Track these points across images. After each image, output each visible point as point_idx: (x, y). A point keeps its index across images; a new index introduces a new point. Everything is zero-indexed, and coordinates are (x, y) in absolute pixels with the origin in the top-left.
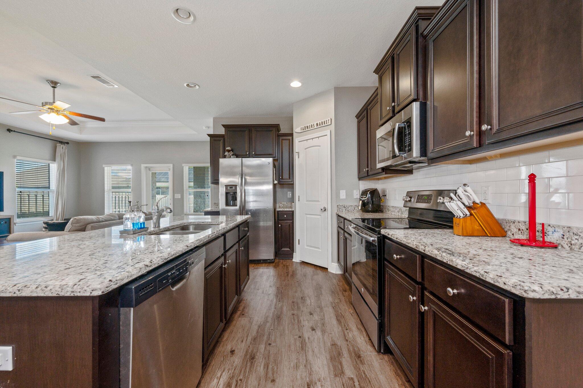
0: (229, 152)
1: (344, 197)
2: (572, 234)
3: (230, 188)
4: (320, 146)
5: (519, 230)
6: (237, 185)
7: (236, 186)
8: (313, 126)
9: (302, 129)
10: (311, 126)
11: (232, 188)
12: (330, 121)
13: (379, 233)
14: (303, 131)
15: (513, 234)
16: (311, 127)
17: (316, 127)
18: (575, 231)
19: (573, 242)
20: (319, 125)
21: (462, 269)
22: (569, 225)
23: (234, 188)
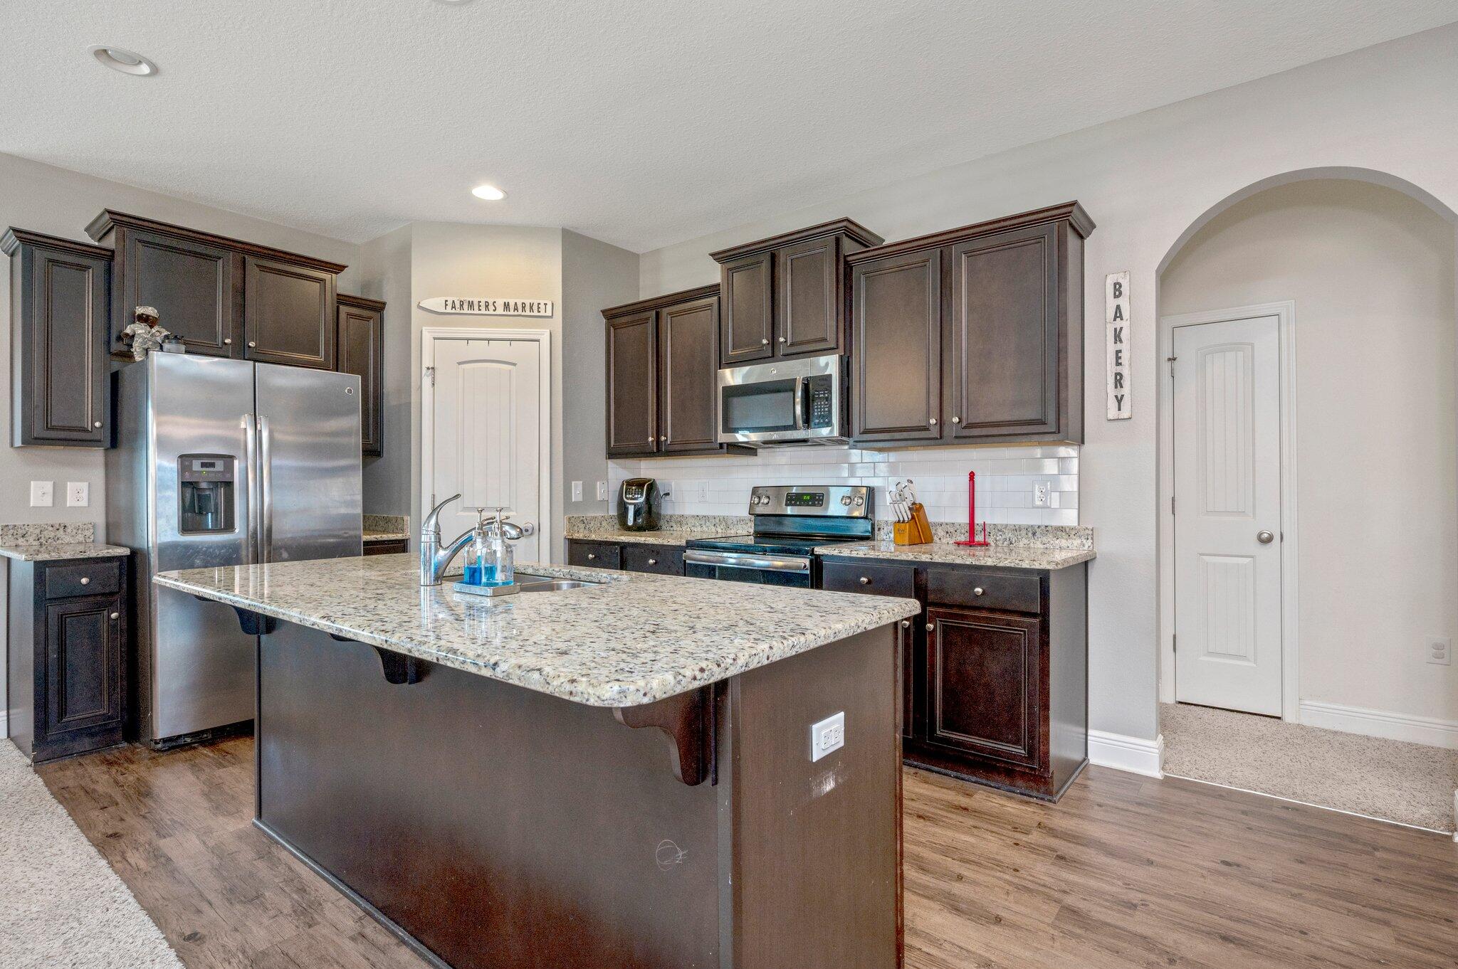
0: (151, 327)
1: (580, 498)
2: (997, 531)
3: (203, 465)
4: (514, 364)
5: (947, 532)
6: (232, 457)
7: (229, 459)
8: (491, 307)
9: (450, 303)
10: (483, 304)
11: (212, 465)
12: (549, 307)
13: (812, 554)
14: (453, 311)
15: (940, 539)
16: (483, 308)
17: (500, 311)
18: (999, 527)
19: (998, 538)
20: (512, 309)
21: (993, 564)
22: (995, 523)
23: (220, 466)
